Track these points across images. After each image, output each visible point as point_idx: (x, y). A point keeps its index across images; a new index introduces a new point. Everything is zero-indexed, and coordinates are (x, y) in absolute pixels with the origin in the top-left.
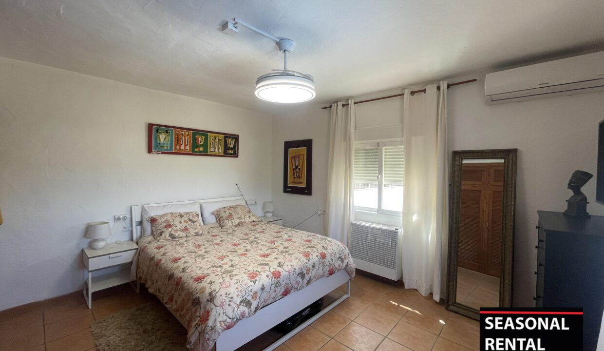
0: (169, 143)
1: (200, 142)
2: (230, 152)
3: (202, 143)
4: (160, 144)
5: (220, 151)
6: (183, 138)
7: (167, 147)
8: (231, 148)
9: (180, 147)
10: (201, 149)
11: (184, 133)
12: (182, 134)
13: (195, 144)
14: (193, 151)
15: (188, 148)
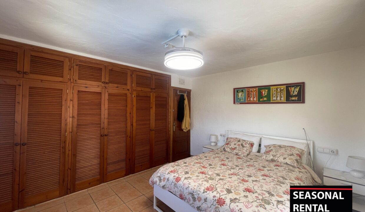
0: (243, 97)
1: (264, 94)
2: (293, 99)
3: (265, 95)
4: (239, 98)
5: (283, 99)
6: (252, 93)
7: (243, 100)
8: (296, 95)
9: (250, 99)
10: (265, 99)
11: (252, 90)
12: (251, 91)
13: (260, 96)
14: (259, 101)
15: (255, 99)
